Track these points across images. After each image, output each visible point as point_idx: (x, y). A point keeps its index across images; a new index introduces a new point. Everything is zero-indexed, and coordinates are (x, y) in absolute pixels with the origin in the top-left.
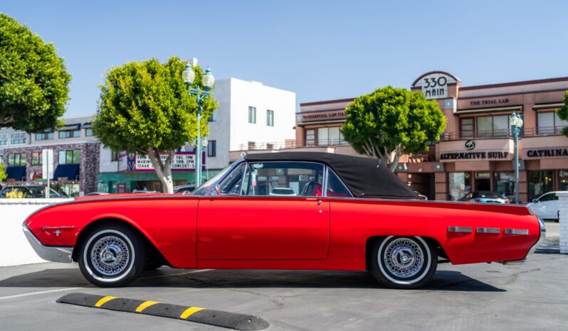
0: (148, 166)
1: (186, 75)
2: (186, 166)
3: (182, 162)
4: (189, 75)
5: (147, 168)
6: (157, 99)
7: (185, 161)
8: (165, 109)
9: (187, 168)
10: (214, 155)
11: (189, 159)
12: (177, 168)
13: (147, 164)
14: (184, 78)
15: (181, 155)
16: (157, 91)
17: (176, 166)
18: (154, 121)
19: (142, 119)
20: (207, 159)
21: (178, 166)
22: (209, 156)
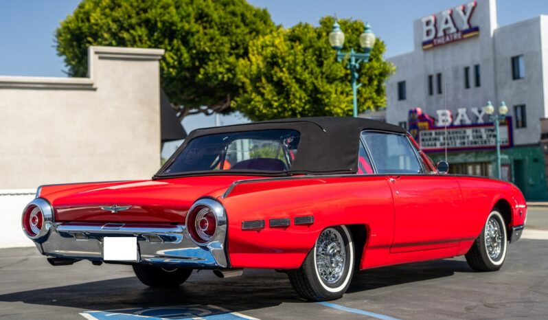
0: (435, 145)
1: (334, 38)
2: (485, 142)
3: (481, 137)
4: (337, 37)
5: (433, 148)
6: (292, 71)
7: (484, 136)
8: (301, 82)
9: (488, 144)
10: (524, 125)
11: (490, 133)
12: (474, 145)
13: (433, 142)
14: (331, 41)
15: (478, 128)
16: (294, 61)
17: (472, 143)
18: (287, 97)
19: (274, 96)
20: (516, 132)
21: (475, 143)
22: (518, 127)
